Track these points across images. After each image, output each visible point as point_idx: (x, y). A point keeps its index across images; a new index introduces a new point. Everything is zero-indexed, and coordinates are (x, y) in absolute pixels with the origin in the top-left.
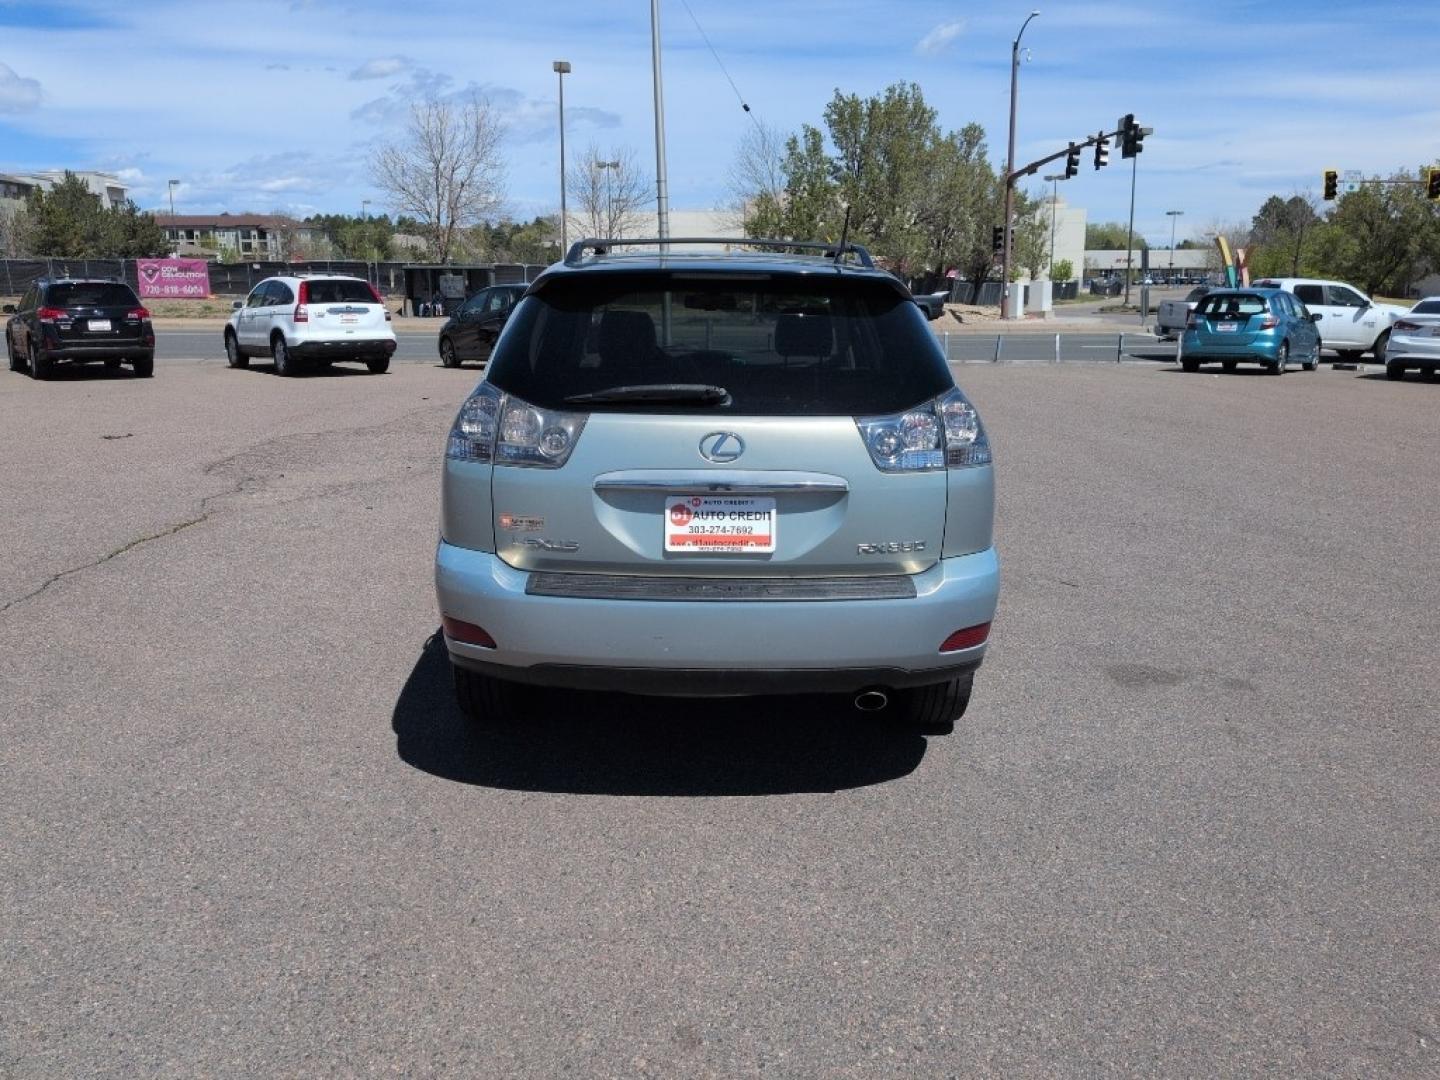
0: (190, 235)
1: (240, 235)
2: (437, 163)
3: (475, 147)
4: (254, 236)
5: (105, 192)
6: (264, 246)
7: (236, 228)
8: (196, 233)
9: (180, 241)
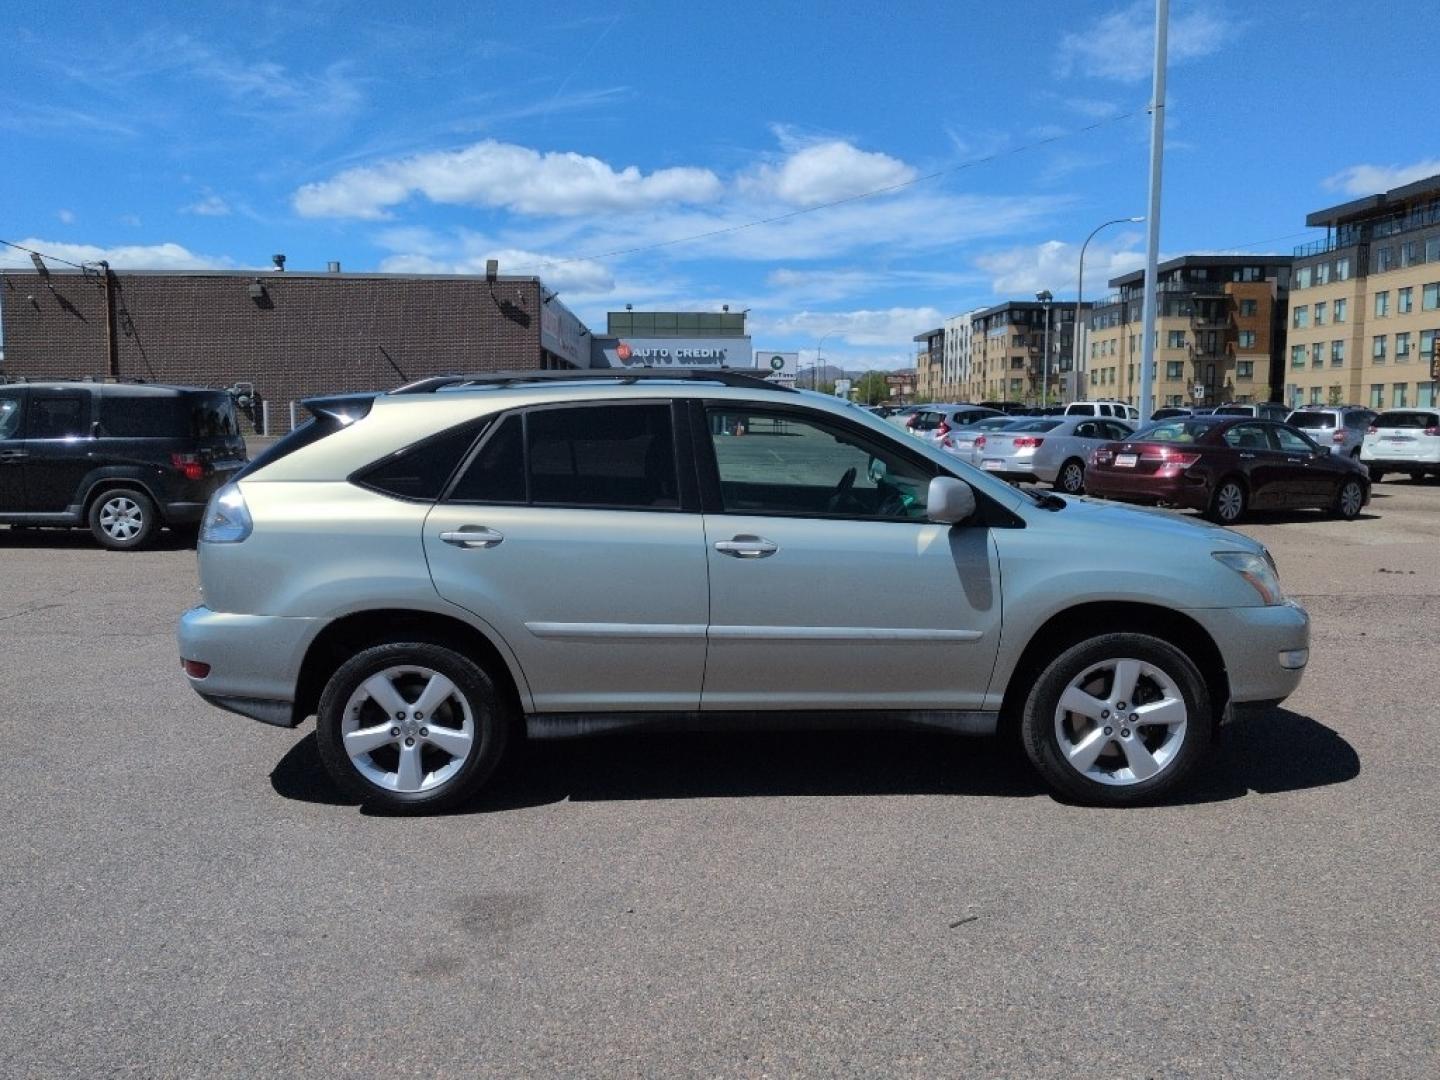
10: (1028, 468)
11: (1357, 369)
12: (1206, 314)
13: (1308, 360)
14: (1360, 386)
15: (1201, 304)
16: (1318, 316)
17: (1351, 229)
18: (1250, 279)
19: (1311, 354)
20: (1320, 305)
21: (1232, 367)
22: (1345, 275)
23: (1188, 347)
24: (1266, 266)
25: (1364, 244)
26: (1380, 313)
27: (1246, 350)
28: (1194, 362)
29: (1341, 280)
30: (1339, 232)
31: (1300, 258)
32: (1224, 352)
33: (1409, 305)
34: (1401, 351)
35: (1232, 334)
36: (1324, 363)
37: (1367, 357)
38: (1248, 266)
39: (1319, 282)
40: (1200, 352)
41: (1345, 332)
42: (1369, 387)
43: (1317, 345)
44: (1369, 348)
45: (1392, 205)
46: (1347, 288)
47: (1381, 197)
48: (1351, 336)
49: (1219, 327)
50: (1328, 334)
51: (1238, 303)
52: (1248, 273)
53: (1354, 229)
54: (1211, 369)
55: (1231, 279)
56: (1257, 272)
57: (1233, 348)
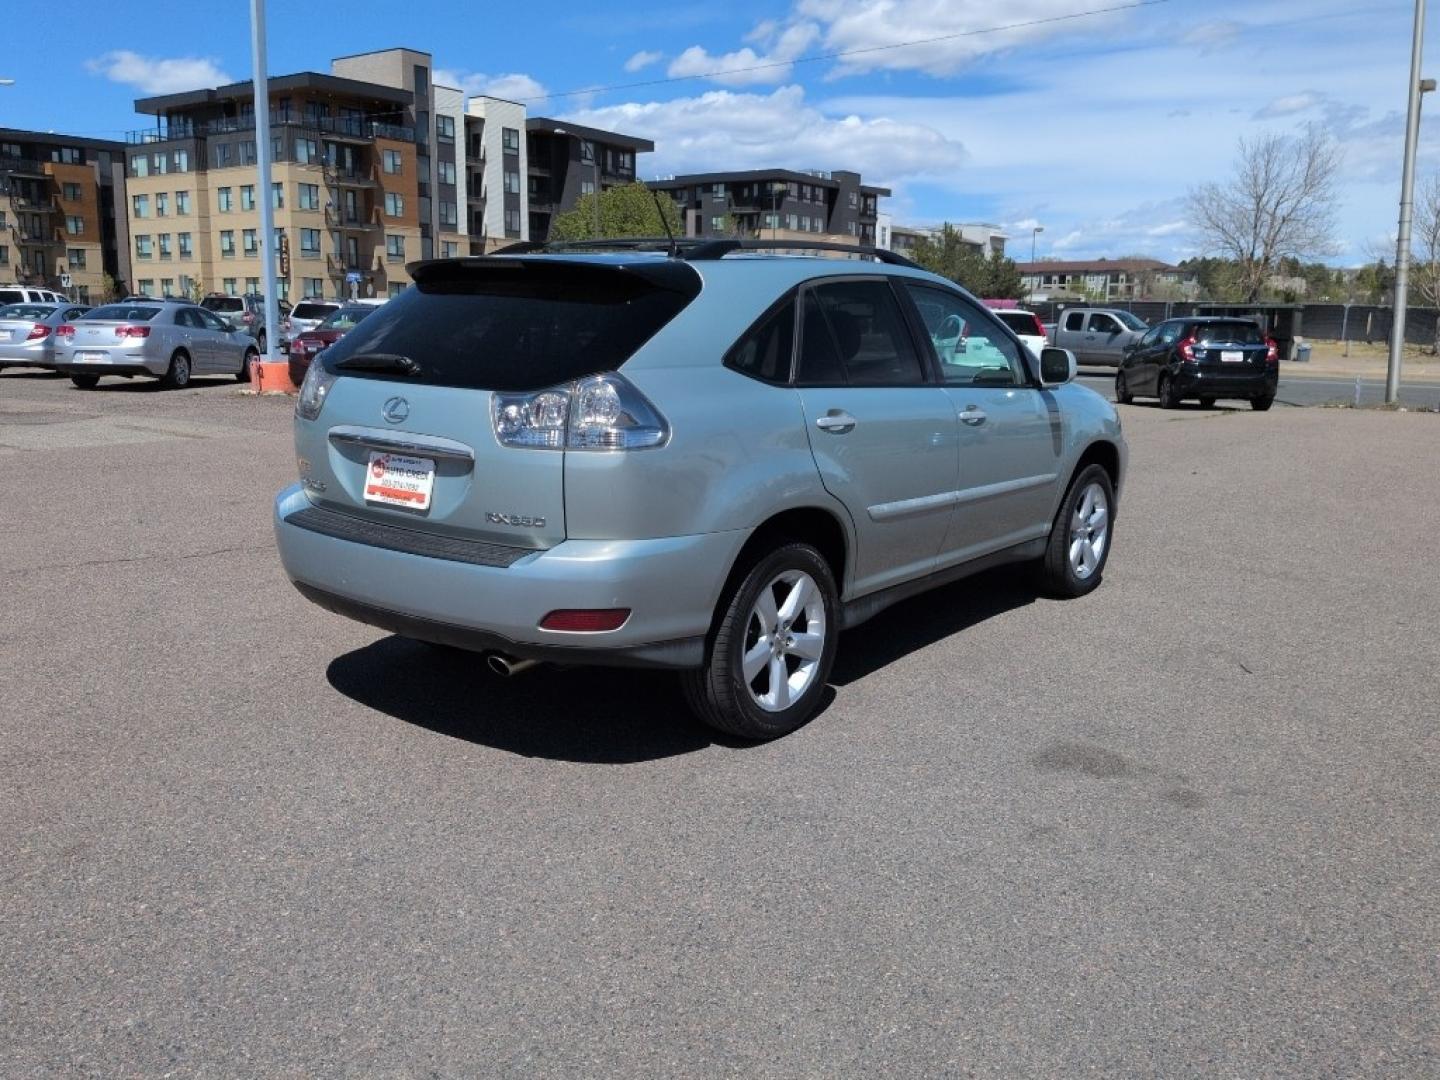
0: (1062, 280)
1: (1108, 281)
2: (1259, 198)
3: (1305, 181)
4: (1122, 280)
5: (988, 242)
6: (1129, 289)
7: (1105, 272)
8: (1069, 278)
9: (1052, 285)
10: (139, 360)
11: (207, 262)
12: (26, 195)
13: (156, 253)
14: (212, 279)
15: (19, 183)
16: (160, 206)
17: (181, 121)
18: (70, 161)
19: (157, 244)
20: (161, 195)
21: (62, 255)
22: (184, 167)
23: (11, 231)
24: (86, 149)
25: (201, 138)
26: (224, 208)
27: (76, 237)
28: (20, 248)
29: (181, 172)
30: (170, 123)
31: (135, 145)
32: (52, 238)
33: (252, 203)
34: (249, 247)
35: (59, 219)
36: (173, 254)
37: (216, 254)
38: (66, 147)
39: (157, 172)
40: (25, 236)
41: (191, 224)
42: (222, 281)
43: (163, 236)
44: (218, 244)
45: (223, 102)
46: (188, 180)
47: (209, 92)
48: (198, 229)
49: (44, 211)
50: (173, 225)
51: (61, 186)
52: (66, 153)
53: (186, 121)
54: (39, 256)
55: (49, 159)
56: (76, 154)
57: (62, 233)
